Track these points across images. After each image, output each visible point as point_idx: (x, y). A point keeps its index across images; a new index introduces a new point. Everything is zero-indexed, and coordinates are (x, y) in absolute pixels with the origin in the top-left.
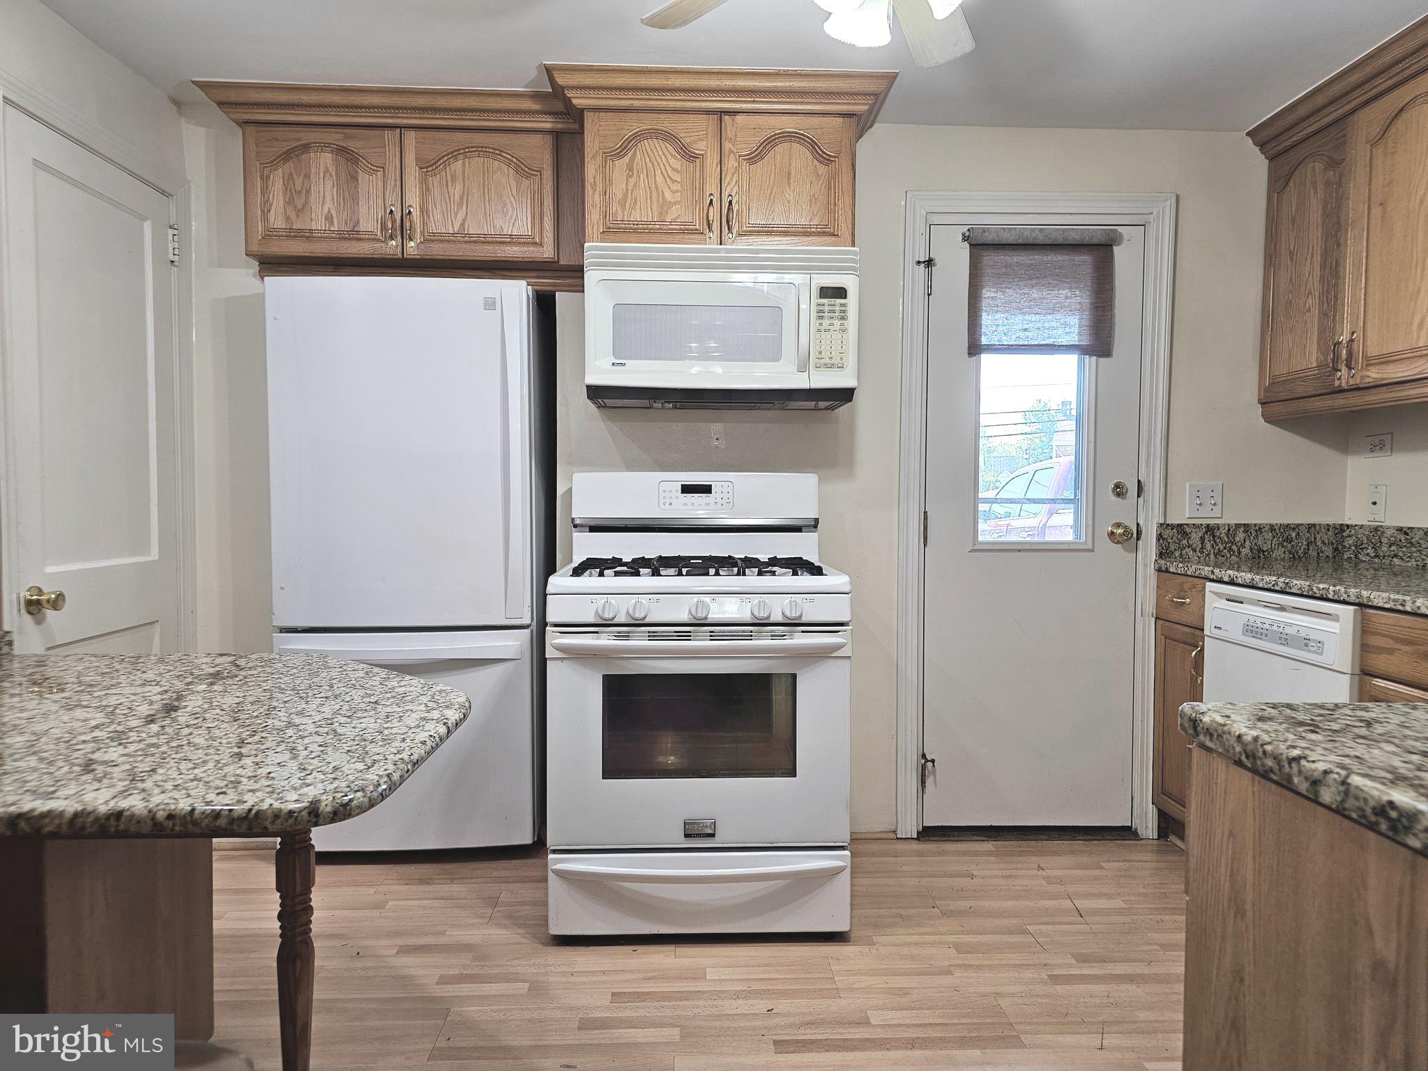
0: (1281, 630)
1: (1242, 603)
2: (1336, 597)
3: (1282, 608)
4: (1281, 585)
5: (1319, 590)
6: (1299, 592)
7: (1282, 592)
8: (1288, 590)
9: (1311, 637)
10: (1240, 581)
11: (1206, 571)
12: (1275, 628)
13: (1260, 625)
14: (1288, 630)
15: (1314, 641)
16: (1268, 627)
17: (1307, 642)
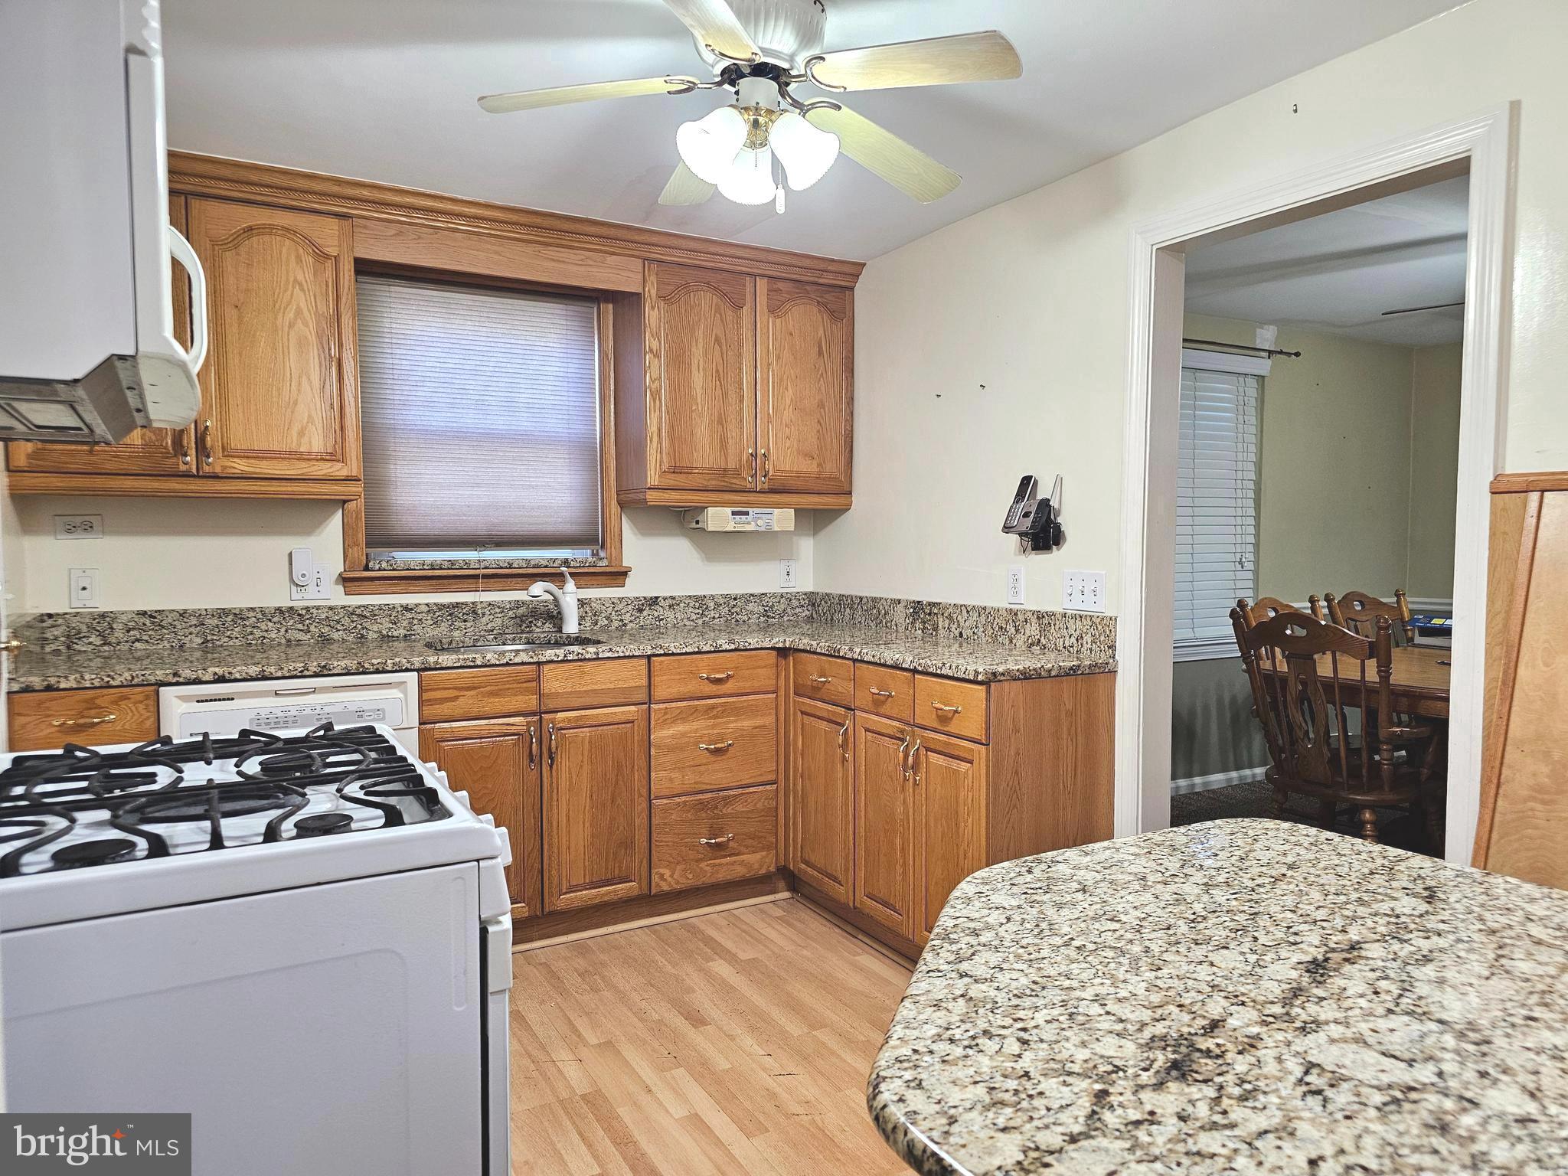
0: (317, 712)
1: (233, 699)
2: (397, 668)
3: (314, 691)
4: (315, 669)
5: (373, 665)
6: (344, 672)
7: (316, 675)
8: (325, 672)
9: (365, 708)
10: (238, 676)
11: (160, 675)
12: (308, 711)
13: (281, 714)
14: (327, 709)
15: (369, 711)
16: (296, 713)
17: (362, 713)
